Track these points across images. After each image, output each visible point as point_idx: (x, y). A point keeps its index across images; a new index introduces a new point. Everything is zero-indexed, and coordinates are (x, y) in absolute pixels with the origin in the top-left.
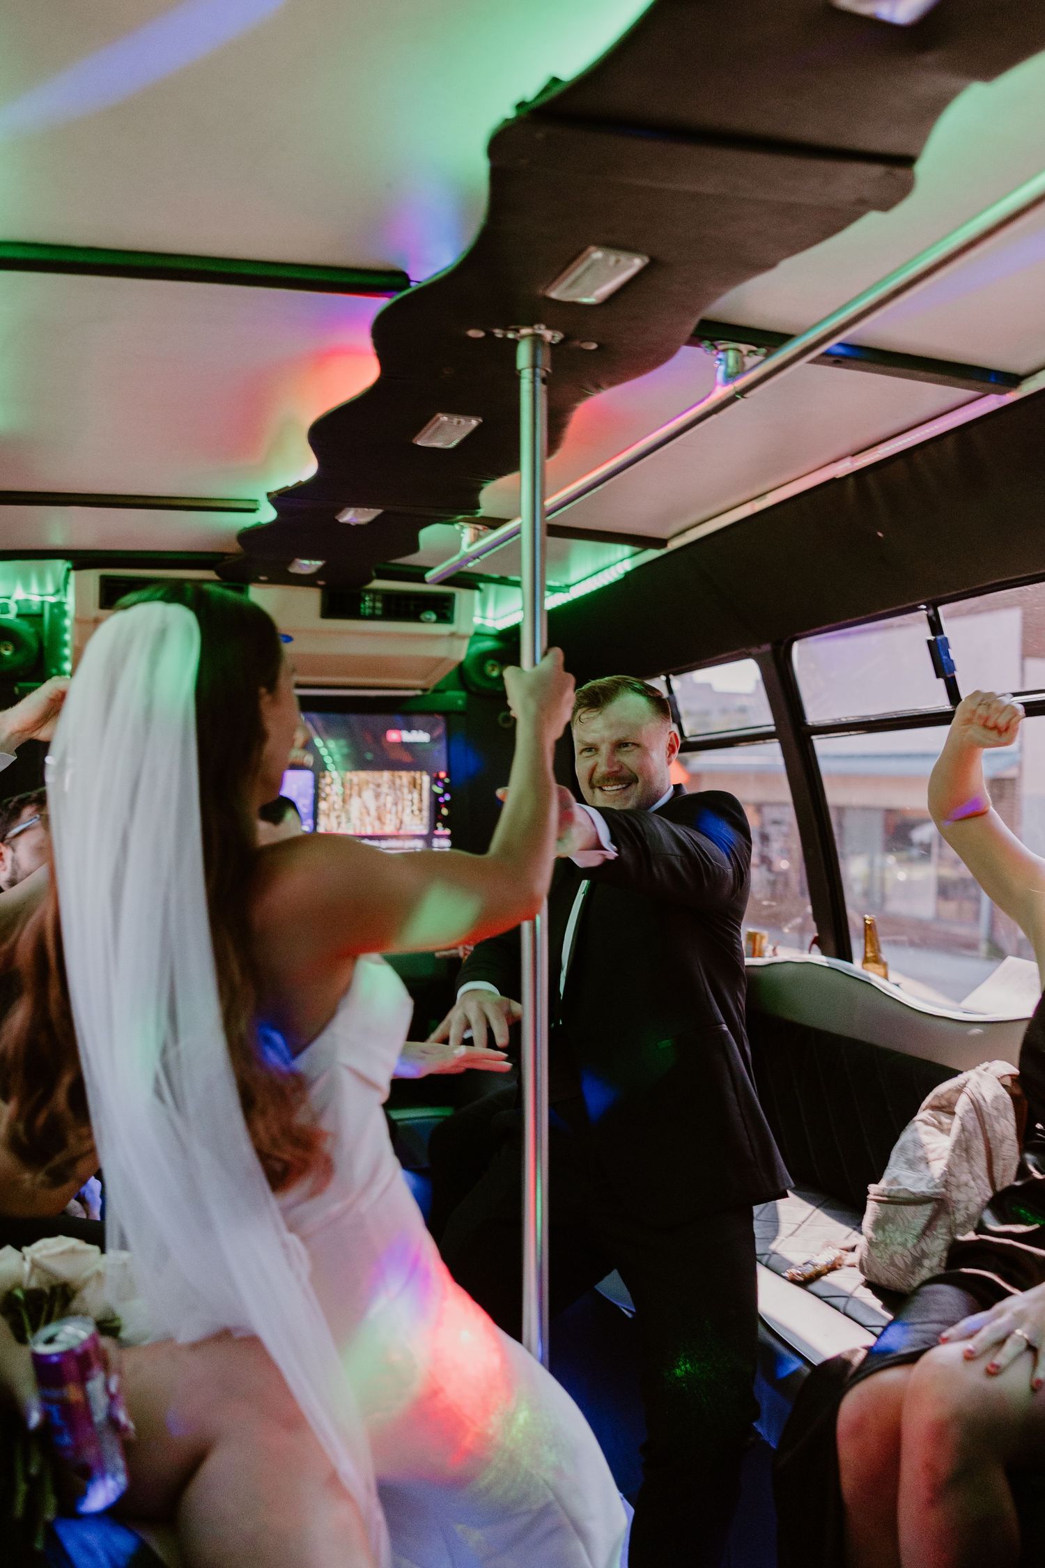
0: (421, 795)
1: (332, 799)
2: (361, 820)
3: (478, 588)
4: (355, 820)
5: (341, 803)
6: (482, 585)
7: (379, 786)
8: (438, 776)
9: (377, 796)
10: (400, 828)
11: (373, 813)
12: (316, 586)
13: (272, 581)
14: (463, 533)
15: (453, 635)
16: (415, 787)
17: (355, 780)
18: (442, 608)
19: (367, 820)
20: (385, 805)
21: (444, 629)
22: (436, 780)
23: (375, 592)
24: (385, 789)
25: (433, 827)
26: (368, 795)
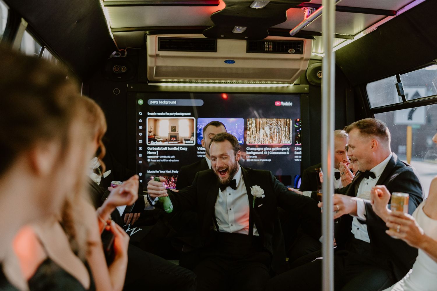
0: (289, 128)
1: (251, 130)
2: (264, 139)
3: (313, 38)
4: (261, 139)
5: (255, 132)
6: (315, 37)
7: (271, 124)
8: (297, 120)
9: (270, 129)
10: (280, 142)
11: (269, 136)
12: (244, 39)
13: (226, 37)
14: (305, 11)
15: (302, 59)
16: (287, 125)
17: (261, 122)
18: (298, 48)
19: (267, 139)
20: (274, 132)
21: (298, 56)
22: (295, 122)
23: (269, 41)
24: (273, 126)
25: (294, 142)
26: (267, 128)
